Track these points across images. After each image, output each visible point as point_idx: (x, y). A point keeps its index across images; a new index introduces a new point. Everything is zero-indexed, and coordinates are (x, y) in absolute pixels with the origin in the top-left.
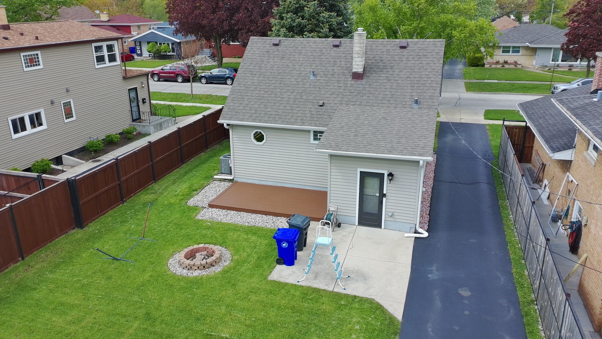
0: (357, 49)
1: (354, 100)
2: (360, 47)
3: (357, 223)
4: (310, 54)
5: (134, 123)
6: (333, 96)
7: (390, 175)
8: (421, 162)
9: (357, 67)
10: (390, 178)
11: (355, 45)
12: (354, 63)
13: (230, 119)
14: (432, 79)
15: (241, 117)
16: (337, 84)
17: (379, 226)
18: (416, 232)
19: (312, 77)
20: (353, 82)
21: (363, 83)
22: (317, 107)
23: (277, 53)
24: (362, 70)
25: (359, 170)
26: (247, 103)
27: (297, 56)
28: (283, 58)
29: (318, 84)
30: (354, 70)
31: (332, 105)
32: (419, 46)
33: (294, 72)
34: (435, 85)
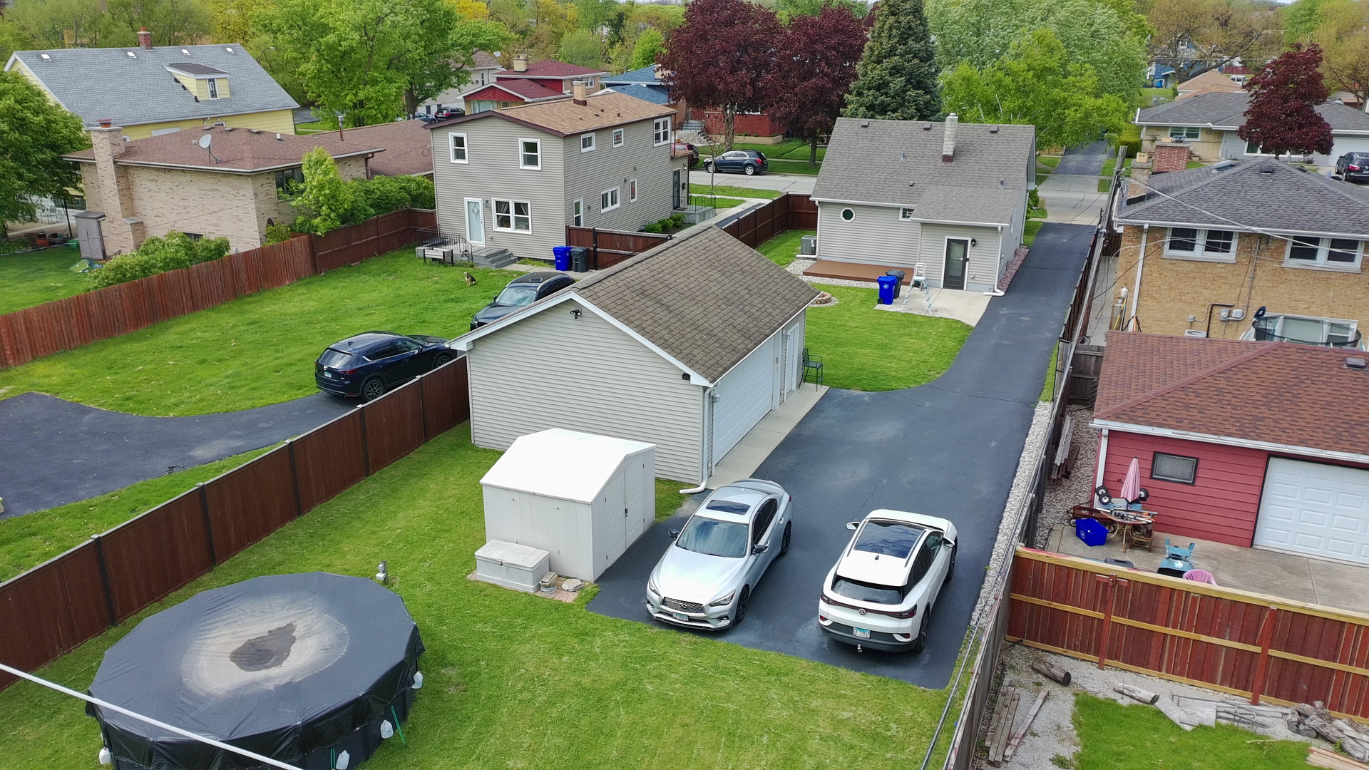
0: (949, 133)
1: (944, 181)
2: (952, 131)
3: (942, 287)
4: (900, 136)
5: (675, 211)
6: (923, 177)
7: (974, 240)
8: (1000, 228)
9: (947, 150)
10: (973, 243)
11: (947, 129)
12: (944, 146)
13: (822, 197)
14: (1019, 163)
15: (833, 195)
16: (927, 166)
17: (961, 288)
18: (994, 292)
19: (902, 159)
20: (943, 165)
21: (953, 165)
22: (907, 186)
23: (865, 135)
24: (952, 153)
25: (947, 237)
26: (837, 182)
27: (887, 138)
28: (872, 140)
29: (908, 165)
30: (944, 153)
31: (923, 185)
32: (1009, 131)
33: (884, 153)
34: (1022, 168)
